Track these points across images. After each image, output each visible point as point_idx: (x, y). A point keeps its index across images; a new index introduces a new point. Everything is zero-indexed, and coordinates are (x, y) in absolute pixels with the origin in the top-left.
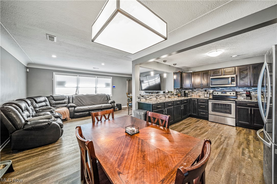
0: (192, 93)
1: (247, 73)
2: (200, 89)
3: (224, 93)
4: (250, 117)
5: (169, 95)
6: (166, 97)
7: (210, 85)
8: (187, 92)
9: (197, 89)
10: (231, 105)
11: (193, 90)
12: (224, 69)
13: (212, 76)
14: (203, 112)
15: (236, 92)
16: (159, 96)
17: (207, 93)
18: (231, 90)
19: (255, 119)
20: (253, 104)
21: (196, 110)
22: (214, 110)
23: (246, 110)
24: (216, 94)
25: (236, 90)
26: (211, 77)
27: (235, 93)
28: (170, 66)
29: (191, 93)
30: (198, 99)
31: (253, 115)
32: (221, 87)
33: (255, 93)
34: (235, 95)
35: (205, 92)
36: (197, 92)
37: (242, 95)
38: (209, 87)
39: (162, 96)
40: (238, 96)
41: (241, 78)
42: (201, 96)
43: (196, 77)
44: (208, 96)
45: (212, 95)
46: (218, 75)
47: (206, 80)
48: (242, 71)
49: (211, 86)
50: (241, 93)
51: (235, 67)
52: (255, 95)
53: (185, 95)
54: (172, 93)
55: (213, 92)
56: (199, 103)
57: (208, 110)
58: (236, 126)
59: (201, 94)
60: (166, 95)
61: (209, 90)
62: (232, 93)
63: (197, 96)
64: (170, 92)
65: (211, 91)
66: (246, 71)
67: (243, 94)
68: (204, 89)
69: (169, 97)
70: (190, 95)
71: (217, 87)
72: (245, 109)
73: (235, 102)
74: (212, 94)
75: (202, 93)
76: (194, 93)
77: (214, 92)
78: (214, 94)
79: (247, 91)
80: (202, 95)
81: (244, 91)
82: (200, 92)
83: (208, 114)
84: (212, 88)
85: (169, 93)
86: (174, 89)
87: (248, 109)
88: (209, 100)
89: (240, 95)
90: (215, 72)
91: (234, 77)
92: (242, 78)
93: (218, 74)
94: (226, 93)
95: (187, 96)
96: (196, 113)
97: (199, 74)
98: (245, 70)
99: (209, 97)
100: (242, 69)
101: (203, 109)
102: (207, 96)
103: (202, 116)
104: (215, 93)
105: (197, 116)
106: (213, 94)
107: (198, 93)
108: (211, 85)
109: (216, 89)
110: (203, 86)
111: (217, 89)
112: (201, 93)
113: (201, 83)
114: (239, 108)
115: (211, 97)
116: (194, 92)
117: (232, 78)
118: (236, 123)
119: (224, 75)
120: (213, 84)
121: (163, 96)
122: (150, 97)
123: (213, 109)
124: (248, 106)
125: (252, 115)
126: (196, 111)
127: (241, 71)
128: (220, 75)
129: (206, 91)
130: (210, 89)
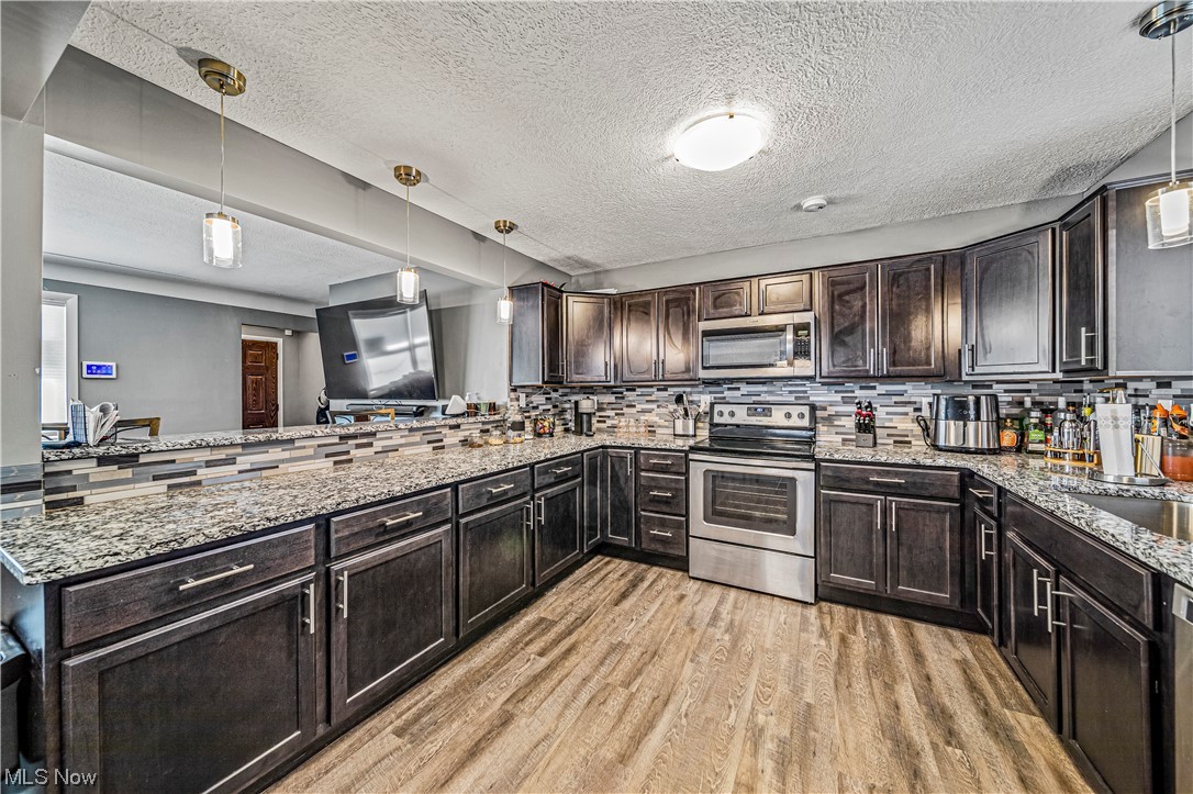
0: (616, 414)
1: (864, 306)
2: (654, 389)
3: (759, 415)
4: (881, 550)
5: (471, 429)
6: (446, 441)
7: (696, 373)
8: (586, 405)
9: (639, 391)
10: (793, 480)
11: (623, 398)
12: (763, 283)
13: (706, 320)
14: (663, 524)
15: (813, 408)
16: (370, 445)
17: (682, 412)
18: (791, 398)
19: (901, 563)
20: (897, 474)
21: (628, 510)
22: (715, 513)
23: (864, 509)
24: (726, 419)
25: (811, 399)
26: (704, 326)
27: (806, 410)
28: (477, 236)
29: (612, 413)
30: (637, 450)
31: (895, 535)
32: (750, 381)
33: (888, 414)
34: (806, 422)
35: (675, 406)
36: (639, 407)
37: (836, 423)
38: (695, 382)
39: (403, 441)
40: (821, 428)
41: (836, 330)
42: (659, 431)
43: (633, 325)
44: (691, 432)
45: (708, 426)
46: (737, 313)
47: (680, 337)
48: (840, 296)
49: (703, 374)
50: (832, 410)
51: (809, 271)
52: (887, 424)
53: (581, 424)
54: (497, 417)
55: (712, 405)
56: (643, 470)
57: (687, 515)
58: (818, 598)
59: (656, 419)
60: (445, 431)
61: (695, 397)
62: (795, 411)
63: (638, 427)
64: (483, 410)
65: (705, 400)
66: (858, 295)
67: (838, 415)
68: (671, 391)
69: (465, 442)
70: (609, 422)
71: (731, 380)
72: (857, 503)
73: (812, 466)
74: (708, 420)
75: (662, 410)
76: (625, 410)
77: (717, 408)
78: (717, 420)
79: (859, 403)
80: (661, 422)
81: (845, 401)
82: (654, 406)
83: (688, 535)
84: (708, 383)
85: (476, 414)
86: (514, 390)
87: (870, 506)
88: (691, 456)
89: (829, 420)
90: (720, 296)
91: (806, 326)
92: (840, 332)
93: (736, 310)
94: (767, 413)
95: (590, 429)
96: (629, 535)
97: (647, 304)
98: (854, 291)
99: (695, 436)
100: (842, 283)
101: (665, 509)
102: (684, 430)
103: (660, 548)
104: (721, 414)
105: (633, 550)
106: (712, 418)
107: (643, 411)
108: (704, 368)
109: (727, 393)
110: (667, 376)
111: (729, 389)
112: (657, 415)
113: (655, 358)
114: (830, 501)
115: (704, 434)
116: (628, 406)
117: (797, 328)
118: (819, 582)
119: (762, 314)
120: (712, 363)
121: (417, 437)
122: (245, 461)
123: (710, 510)
124: (871, 487)
125: (891, 537)
126: (629, 522)
127: (836, 293)
128: (746, 315)
129: (679, 399)
130: (700, 388)
